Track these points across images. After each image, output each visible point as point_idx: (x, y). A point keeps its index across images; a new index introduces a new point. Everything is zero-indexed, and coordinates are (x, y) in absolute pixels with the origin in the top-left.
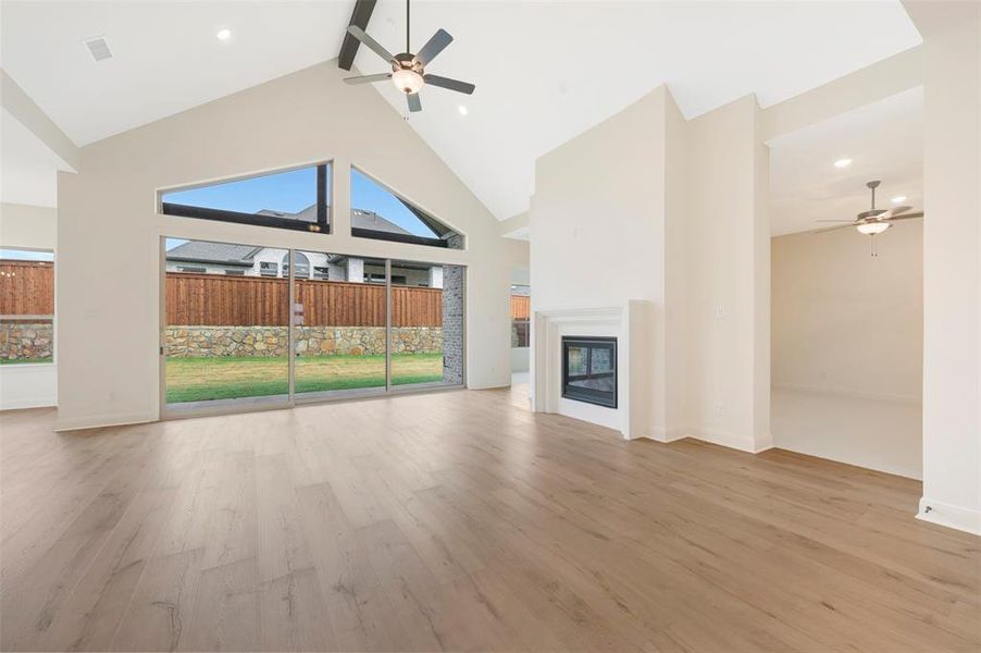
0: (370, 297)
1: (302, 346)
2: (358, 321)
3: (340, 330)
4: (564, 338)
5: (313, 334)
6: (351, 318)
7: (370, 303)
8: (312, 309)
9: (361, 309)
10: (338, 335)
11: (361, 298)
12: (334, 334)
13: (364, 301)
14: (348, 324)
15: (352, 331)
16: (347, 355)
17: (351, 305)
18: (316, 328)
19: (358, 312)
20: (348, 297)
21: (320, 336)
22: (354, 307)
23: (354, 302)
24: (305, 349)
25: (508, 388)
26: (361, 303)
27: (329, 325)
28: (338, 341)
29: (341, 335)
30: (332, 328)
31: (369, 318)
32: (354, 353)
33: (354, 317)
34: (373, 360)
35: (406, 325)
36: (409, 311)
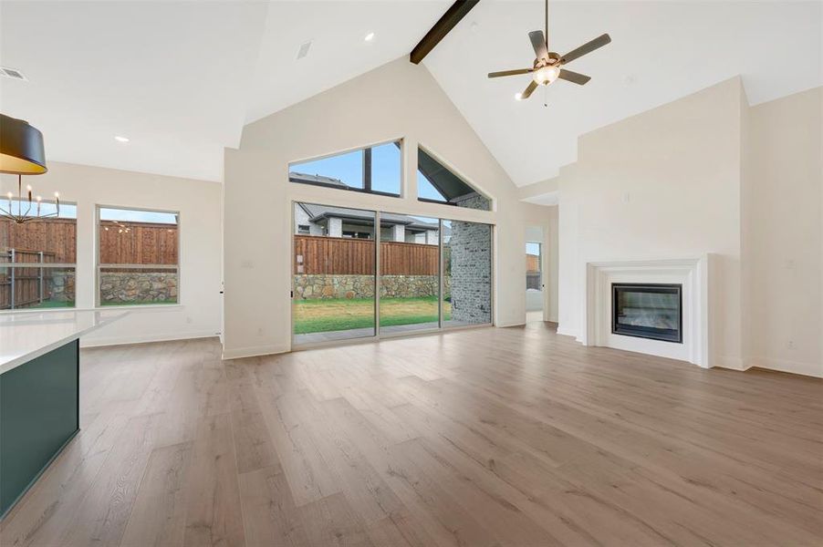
0: (359, 249)
1: (308, 292)
2: (350, 270)
3: (337, 278)
4: (613, 285)
5: (316, 281)
6: (346, 268)
7: (359, 255)
8: (316, 260)
9: (353, 259)
10: (336, 282)
11: (353, 251)
12: (333, 281)
13: (355, 253)
14: (342, 273)
15: (346, 279)
16: (343, 299)
17: (345, 257)
18: (319, 276)
19: (350, 262)
20: (343, 250)
21: (322, 283)
22: (347, 259)
23: (348, 255)
24: (310, 293)
25: (523, 327)
26: (353, 256)
27: (328, 273)
28: (335, 288)
29: (338, 282)
30: (330, 276)
31: (360, 268)
32: (349, 297)
33: (348, 266)
34: (364, 303)
35: (387, 274)
36: (389, 261)
